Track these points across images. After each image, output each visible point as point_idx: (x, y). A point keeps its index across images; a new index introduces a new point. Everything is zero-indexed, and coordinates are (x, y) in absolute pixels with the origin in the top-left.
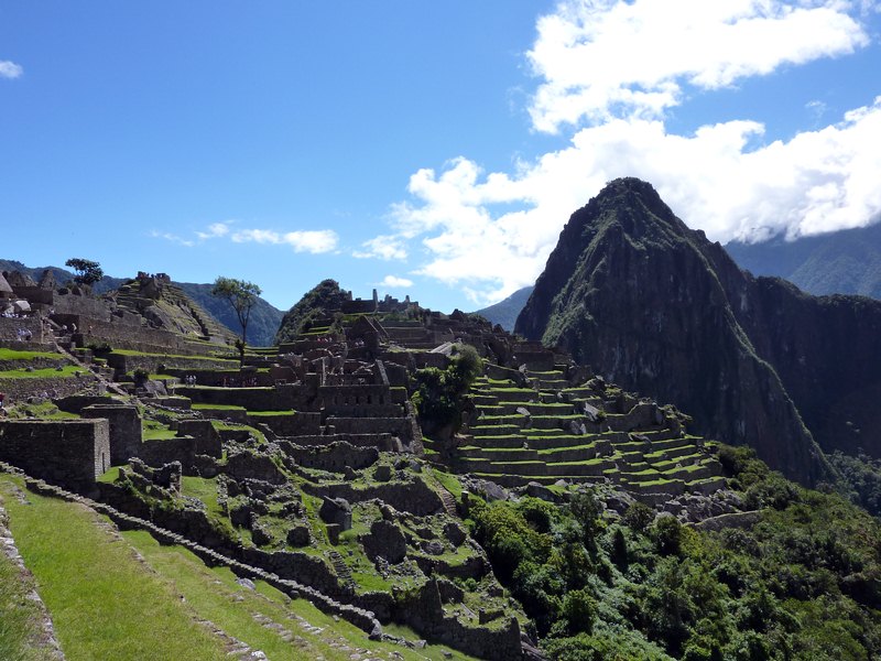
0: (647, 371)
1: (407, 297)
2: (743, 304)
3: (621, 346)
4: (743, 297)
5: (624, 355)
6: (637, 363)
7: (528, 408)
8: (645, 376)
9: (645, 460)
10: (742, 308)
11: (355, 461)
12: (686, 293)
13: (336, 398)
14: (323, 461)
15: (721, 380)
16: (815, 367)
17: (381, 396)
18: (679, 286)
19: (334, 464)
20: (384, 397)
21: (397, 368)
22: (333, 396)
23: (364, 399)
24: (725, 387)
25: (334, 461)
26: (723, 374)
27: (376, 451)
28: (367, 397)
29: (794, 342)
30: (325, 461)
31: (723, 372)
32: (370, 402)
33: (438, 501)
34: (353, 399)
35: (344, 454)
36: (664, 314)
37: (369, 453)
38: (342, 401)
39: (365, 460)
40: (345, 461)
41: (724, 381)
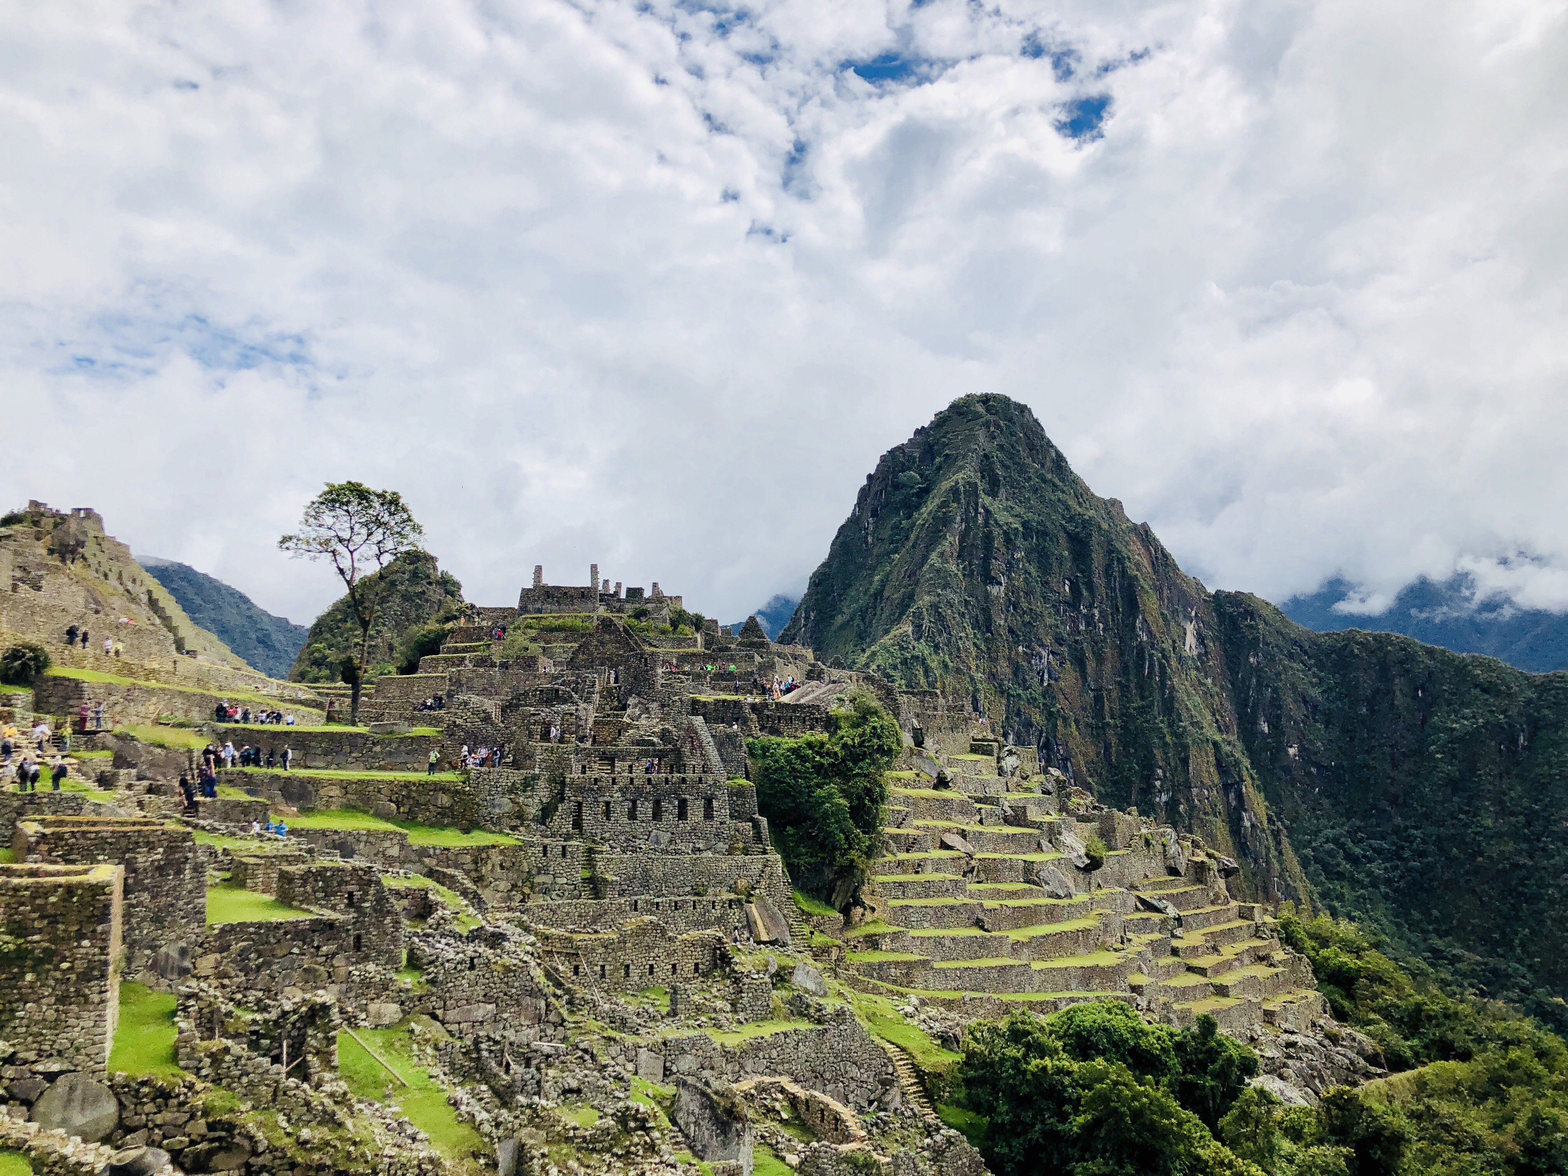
1: (655, 585)
2: (1190, 640)
4: (1190, 628)
7: (963, 834)
9: (1175, 952)
10: (1187, 648)
11: (674, 966)
12: (1093, 615)
13: (608, 804)
14: (603, 967)
15: (1158, 783)
16: (1318, 766)
17: (709, 802)
18: (1080, 602)
19: (627, 974)
20: (715, 803)
21: (728, 736)
22: (600, 799)
23: (670, 807)
24: (1164, 798)
25: (628, 967)
26: (1160, 771)
27: (719, 940)
28: (676, 803)
29: (1279, 717)
30: (607, 967)
31: (1160, 768)
32: (682, 815)
33: (890, 1070)
34: (645, 808)
35: (649, 948)
36: (1053, 653)
37: (703, 946)
38: (620, 812)
39: (697, 965)
40: (652, 966)
41: (1162, 786)
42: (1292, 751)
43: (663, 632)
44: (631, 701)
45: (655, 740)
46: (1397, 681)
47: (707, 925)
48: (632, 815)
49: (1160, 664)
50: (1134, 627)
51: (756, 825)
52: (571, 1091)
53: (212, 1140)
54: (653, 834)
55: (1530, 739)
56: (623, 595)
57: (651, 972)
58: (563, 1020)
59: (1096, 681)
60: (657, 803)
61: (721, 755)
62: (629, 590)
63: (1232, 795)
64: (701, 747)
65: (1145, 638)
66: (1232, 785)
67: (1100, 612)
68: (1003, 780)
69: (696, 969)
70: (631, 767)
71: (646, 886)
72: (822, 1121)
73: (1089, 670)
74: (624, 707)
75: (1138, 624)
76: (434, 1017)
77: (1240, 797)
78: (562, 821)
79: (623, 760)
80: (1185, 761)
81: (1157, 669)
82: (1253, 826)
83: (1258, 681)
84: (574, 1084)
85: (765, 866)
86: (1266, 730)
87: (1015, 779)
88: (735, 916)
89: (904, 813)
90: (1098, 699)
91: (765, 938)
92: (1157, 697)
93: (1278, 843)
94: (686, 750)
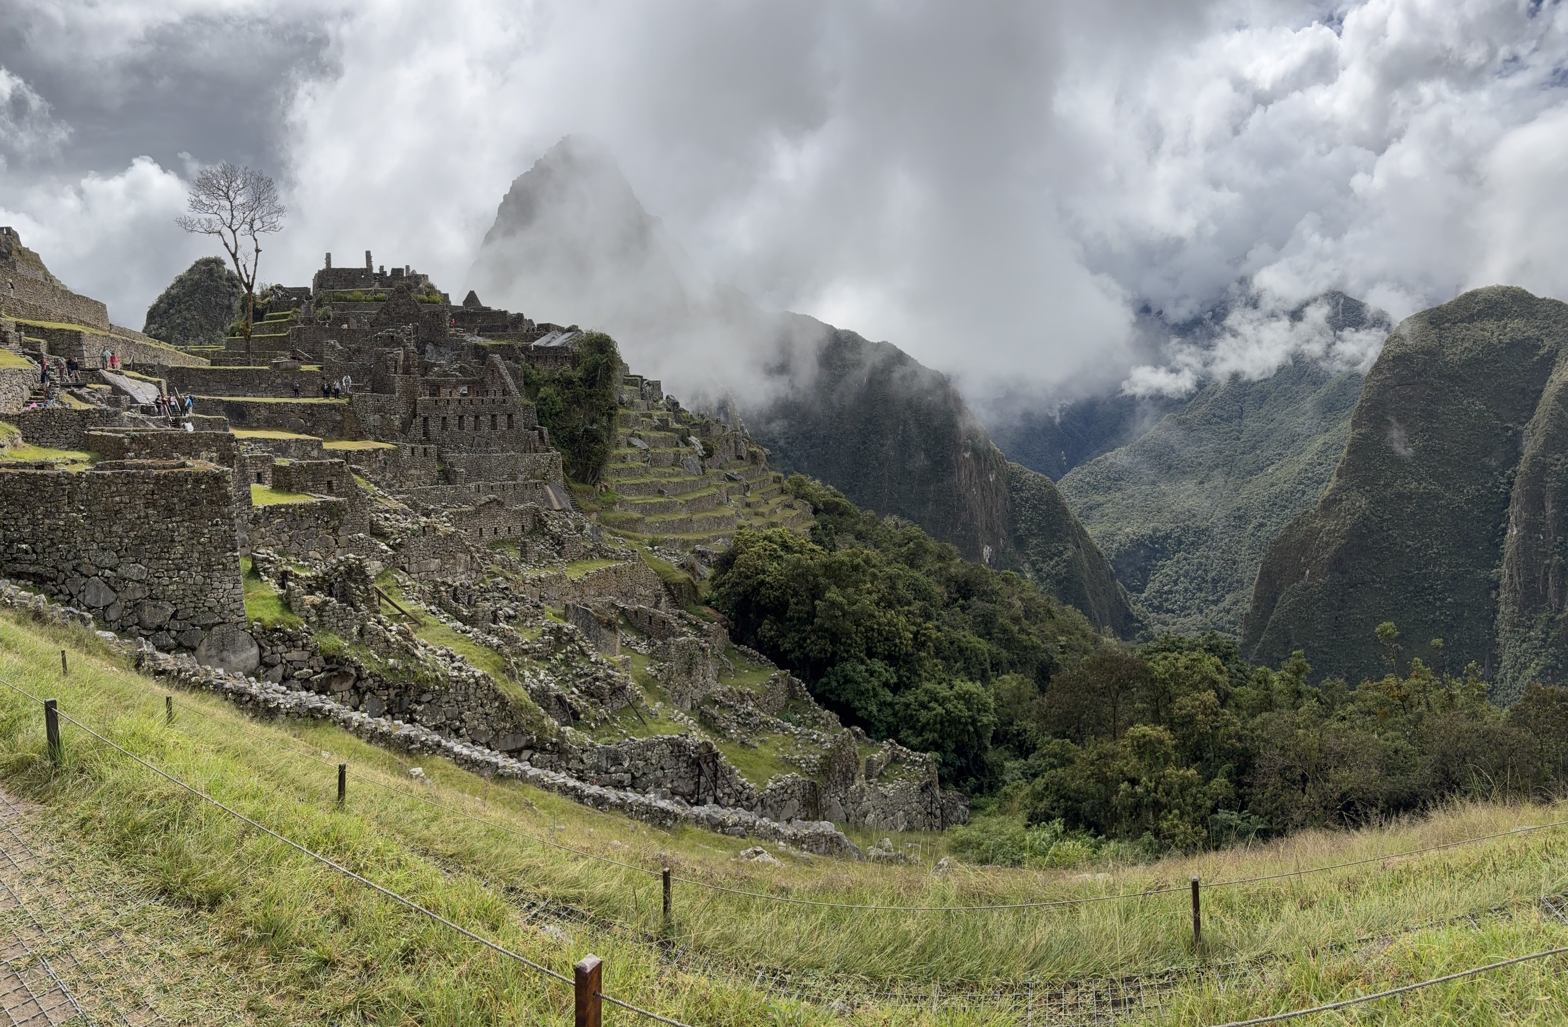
11: (509, 528)
13: (445, 419)
14: (466, 530)
17: (510, 416)
19: (481, 535)
20: (515, 418)
22: (440, 415)
23: (485, 419)
25: (481, 529)
28: (489, 417)
30: (468, 530)
32: (494, 426)
33: (659, 587)
34: (470, 422)
35: (494, 517)
37: (527, 513)
38: (453, 424)
39: (523, 526)
40: (496, 529)
44: (428, 348)
47: (522, 501)
48: (461, 427)
51: (540, 433)
52: (510, 617)
53: (330, 670)
54: (476, 440)
56: (389, 274)
57: (496, 533)
58: (481, 568)
60: (477, 417)
61: (514, 383)
62: (393, 270)
64: (501, 376)
69: (523, 530)
70: (451, 392)
71: (479, 475)
74: (423, 352)
76: (403, 569)
78: (416, 431)
84: (512, 612)
85: (551, 460)
88: (538, 494)
91: (558, 508)
94: (488, 379)
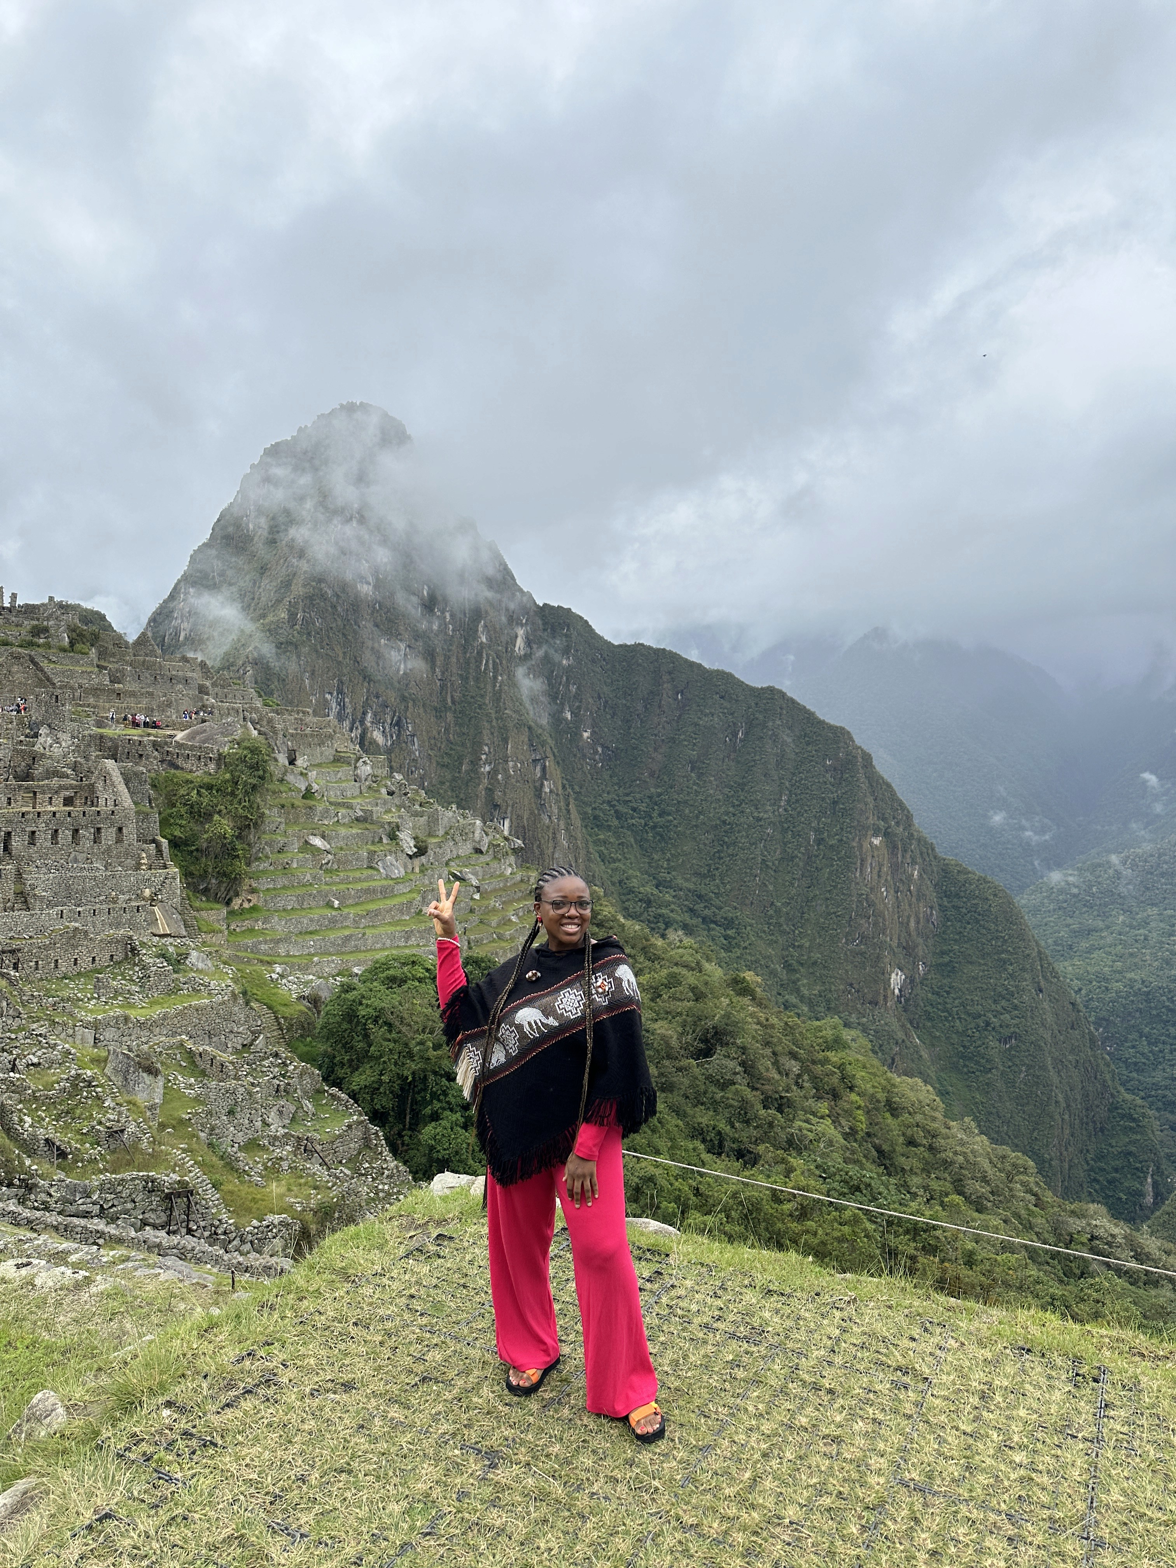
0: (378, 736)
1: (50, 597)
2: (520, 643)
3: (340, 692)
4: (521, 632)
5: (342, 706)
6: (362, 722)
7: (323, 835)
8: (373, 742)
10: (517, 649)
11: (94, 958)
12: (445, 617)
13: (33, 833)
14: (37, 962)
15: (484, 757)
16: (602, 746)
17: (120, 829)
18: (434, 605)
19: (56, 966)
20: (125, 830)
21: (136, 774)
22: (27, 829)
23: (87, 834)
24: (488, 768)
25: (57, 961)
26: (486, 749)
27: (130, 938)
28: (92, 830)
29: (579, 708)
30: (40, 962)
31: (487, 745)
32: (97, 840)
33: (259, 1023)
34: (65, 835)
35: (74, 947)
36: (409, 646)
37: (118, 941)
38: (44, 840)
39: (112, 956)
40: (76, 959)
41: (486, 760)
42: (586, 735)
43: (64, 650)
44: (43, 731)
45: (69, 772)
46: (665, 686)
47: (118, 925)
48: (54, 841)
49: (494, 662)
50: (477, 631)
51: (158, 846)
52: (33, 1065)
54: (72, 856)
55: (746, 734)
56: (20, 608)
58: (20, 1014)
59: (443, 673)
60: (76, 830)
61: (128, 788)
63: (538, 768)
64: (113, 785)
65: (484, 640)
66: (539, 760)
67: (451, 616)
68: (357, 784)
69: (111, 960)
70: (51, 798)
72: (212, 1066)
73: (438, 663)
74: (36, 735)
75: (480, 629)
77: (544, 769)
79: (44, 793)
80: (505, 741)
81: (491, 666)
82: (551, 791)
83: (567, 679)
84: (35, 1060)
85: (166, 878)
86: (569, 717)
87: (367, 783)
89: (277, 823)
90: (442, 687)
91: (166, 932)
92: (489, 688)
93: (568, 805)
94: (100, 785)
